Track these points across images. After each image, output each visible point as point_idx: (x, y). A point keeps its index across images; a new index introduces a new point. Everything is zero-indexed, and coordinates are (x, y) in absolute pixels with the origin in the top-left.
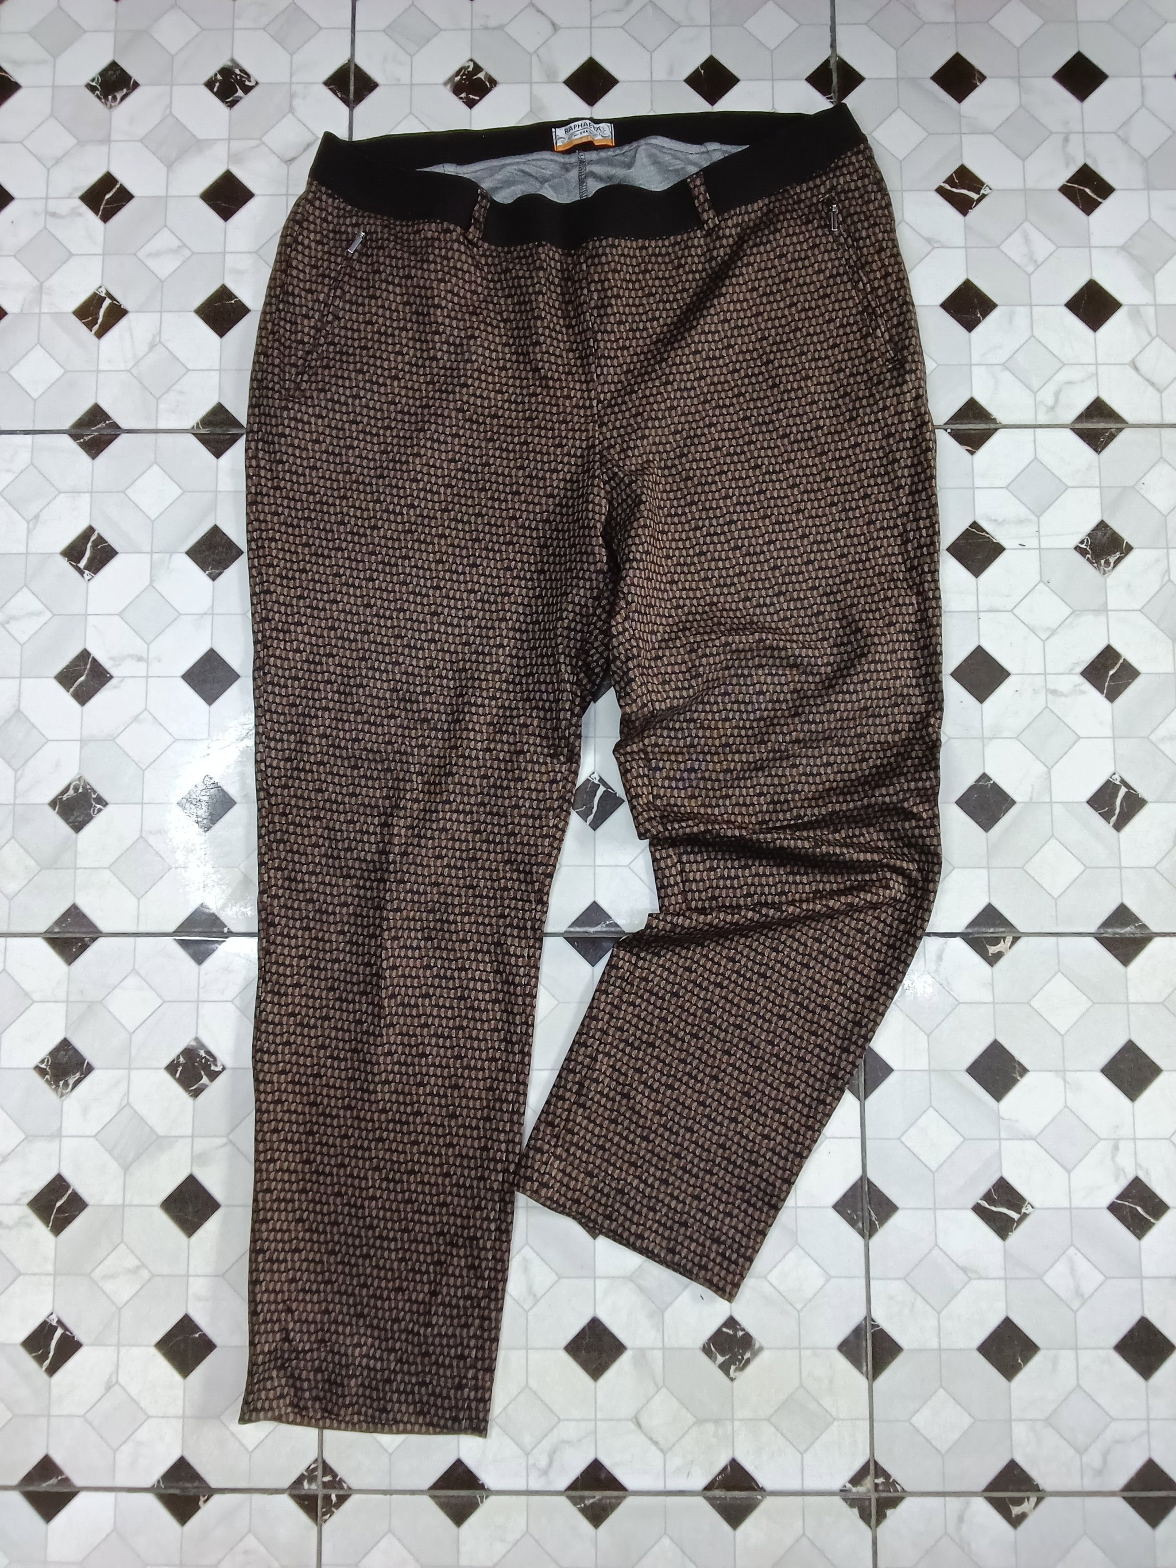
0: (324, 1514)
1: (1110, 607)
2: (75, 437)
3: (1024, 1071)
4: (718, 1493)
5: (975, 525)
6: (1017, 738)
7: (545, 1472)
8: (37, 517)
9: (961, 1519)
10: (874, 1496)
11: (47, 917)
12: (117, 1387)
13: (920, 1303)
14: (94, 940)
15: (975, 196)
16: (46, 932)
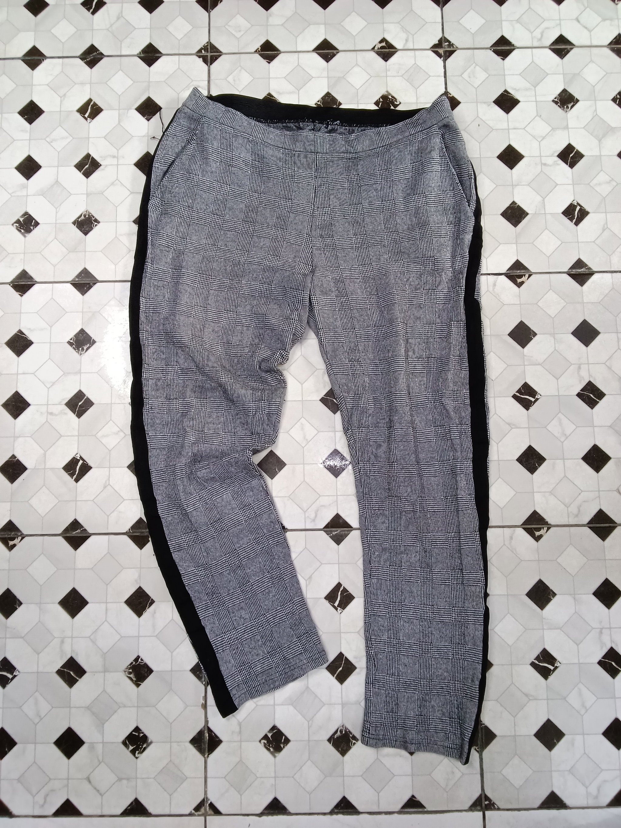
1: (569, 127)
2: (82, 59)
3: (535, 334)
5: (506, 91)
6: (528, 185)
7: (314, 520)
8: (65, 95)
9: (511, 538)
11: (72, 274)
12: (109, 486)
14: (95, 284)
16: (72, 281)
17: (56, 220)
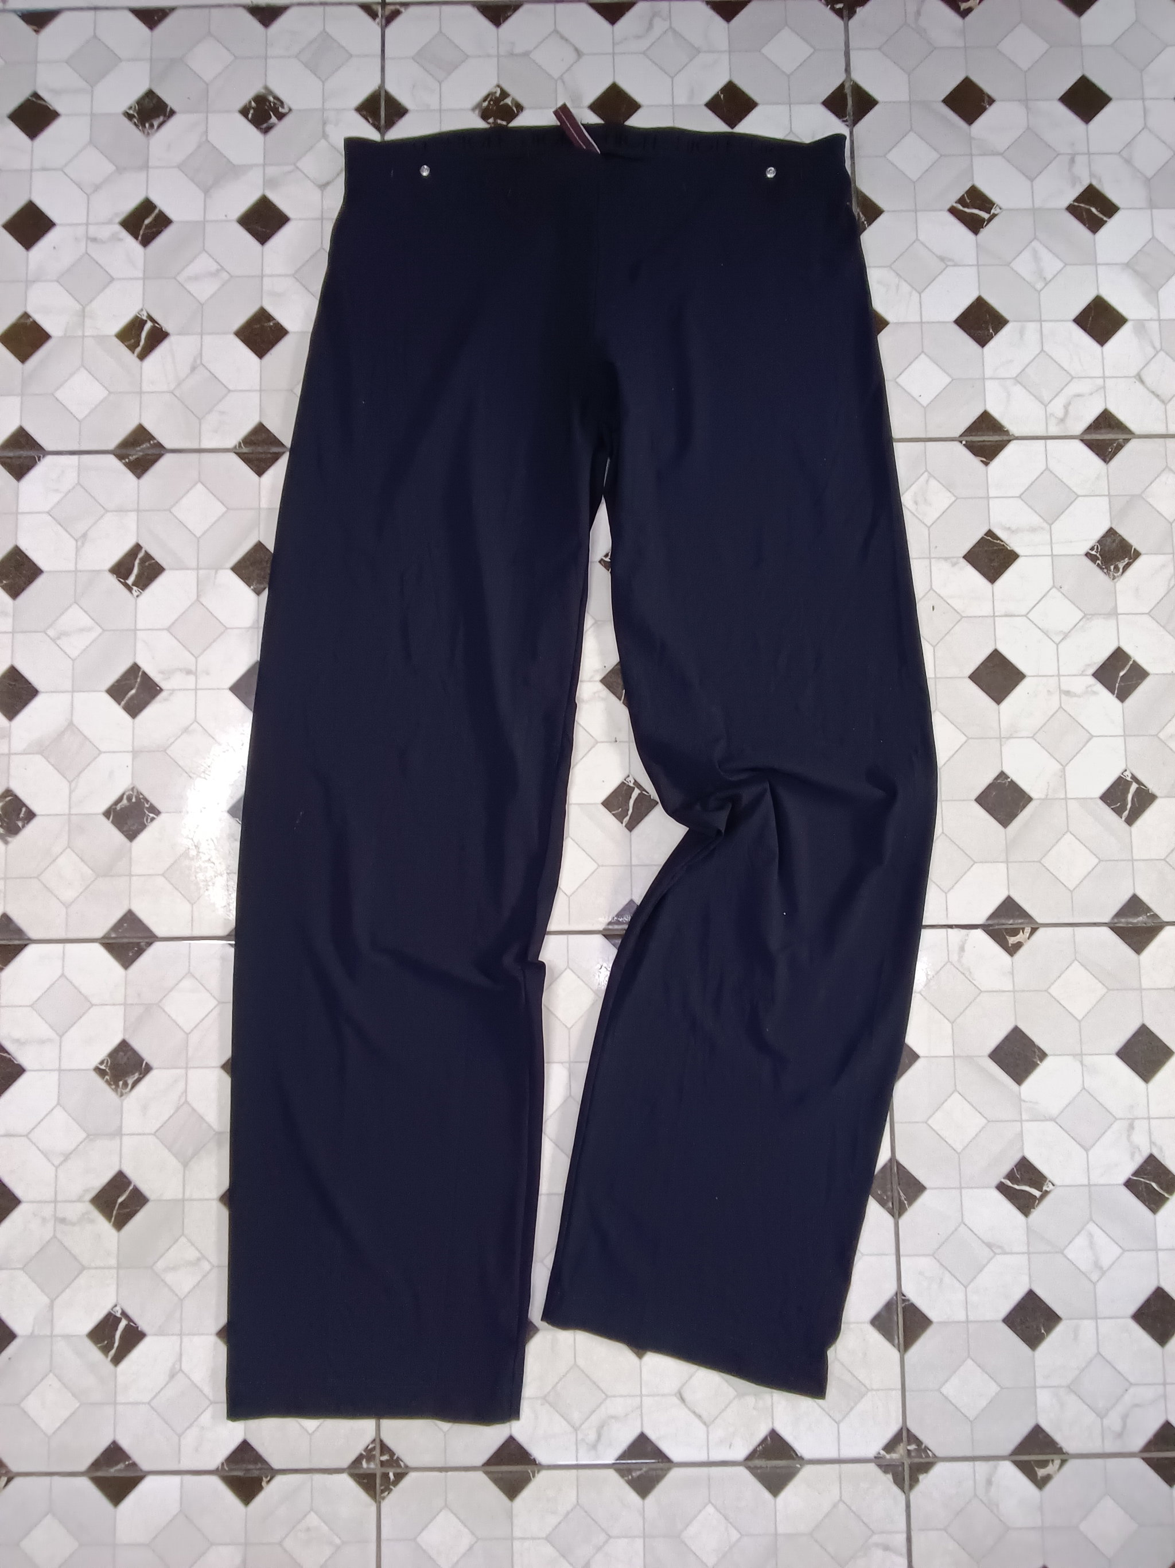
0: (382, 1491)
1: (1119, 611)
2: (120, 457)
3: (1043, 1055)
4: (758, 1462)
5: (990, 533)
6: (1032, 737)
7: (594, 1447)
8: (84, 536)
9: (989, 1482)
10: (907, 1462)
11: (103, 923)
12: (180, 1375)
13: (948, 1278)
14: (149, 944)
15: (986, 216)
16: (103, 938)
17: (70, 808)
